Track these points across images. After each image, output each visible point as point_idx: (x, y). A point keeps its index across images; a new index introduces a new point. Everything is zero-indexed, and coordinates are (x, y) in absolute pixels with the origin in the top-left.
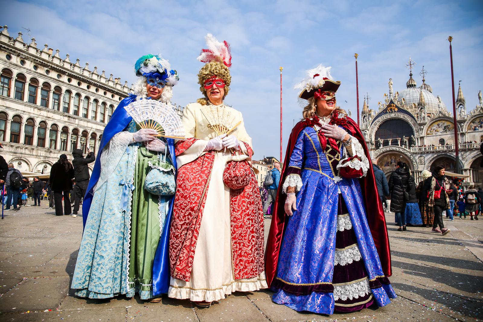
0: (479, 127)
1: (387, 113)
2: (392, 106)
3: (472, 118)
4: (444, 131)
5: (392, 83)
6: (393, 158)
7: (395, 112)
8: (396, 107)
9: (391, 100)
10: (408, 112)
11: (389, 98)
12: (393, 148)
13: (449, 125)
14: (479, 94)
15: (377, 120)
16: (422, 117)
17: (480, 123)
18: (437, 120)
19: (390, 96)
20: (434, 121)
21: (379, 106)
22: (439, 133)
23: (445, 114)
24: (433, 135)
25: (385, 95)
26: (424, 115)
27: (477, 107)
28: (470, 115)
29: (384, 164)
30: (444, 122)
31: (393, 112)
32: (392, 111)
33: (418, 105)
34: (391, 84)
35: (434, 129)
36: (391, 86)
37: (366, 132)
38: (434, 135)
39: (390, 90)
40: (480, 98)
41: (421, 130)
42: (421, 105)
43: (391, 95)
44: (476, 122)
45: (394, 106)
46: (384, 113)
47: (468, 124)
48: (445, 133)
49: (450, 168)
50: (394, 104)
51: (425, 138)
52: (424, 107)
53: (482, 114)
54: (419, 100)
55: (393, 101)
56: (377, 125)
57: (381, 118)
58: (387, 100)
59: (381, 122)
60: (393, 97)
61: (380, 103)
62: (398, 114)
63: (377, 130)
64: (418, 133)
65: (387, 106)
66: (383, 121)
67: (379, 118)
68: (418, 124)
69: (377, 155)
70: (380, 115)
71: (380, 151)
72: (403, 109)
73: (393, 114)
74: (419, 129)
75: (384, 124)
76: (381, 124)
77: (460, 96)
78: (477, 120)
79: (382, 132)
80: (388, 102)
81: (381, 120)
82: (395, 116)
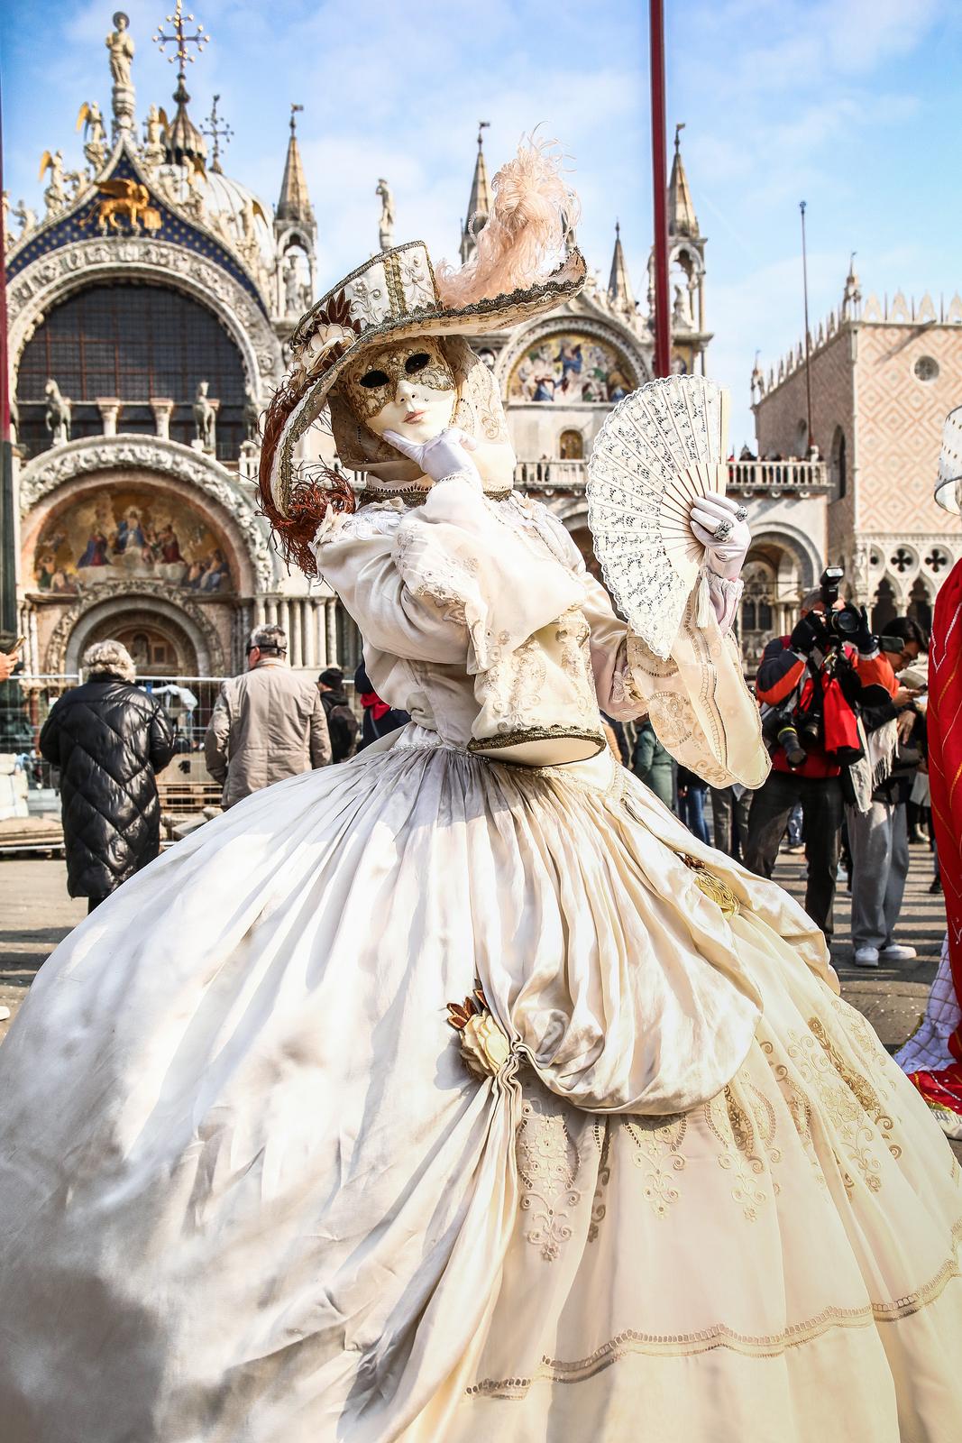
0: (555, 386)
1: (99, 234)
2: (126, 196)
5: (131, 49)
6: (134, 515)
7: (146, 232)
8: (150, 204)
9: (124, 153)
10: (218, 245)
11: (108, 142)
12: (137, 449)
15: (34, 268)
16: (298, 289)
17: (560, 365)
19: (117, 127)
21: (47, 183)
25: (90, 119)
26: (307, 283)
29: (79, 548)
31: (129, 233)
32: (126, 228)
33: (280, 215)
34: (127, 54)
36: (123, 60)
39: (115, 91)
42: (296, 218)
43: (125, 121)
44: (545, 356)
45: (140, 198)
46: (76, 228)
47: (515, 358)
50: (139, 182)
52: (310, 234)
53: (576, 318)
54: (285, 186)
55: (138, 162)
56: (36, 305)
57: (56, 259)
58: (102, 150)
59: (58, 288)
60: (135, 139)
61: (56, 160)
62: (164, 251)
63: (28, 338)
64: (274, 379)
65: (95, 190)
66: (70, 280)
67: (43, 258)
68: (273, 328)
69: (40, 485)
70: (55, 242)
71: (62, 463)
72: (194, 224)
73: (133, 243)
74: (276, 359)
75: (75, 305)
76: (59, 301)
77: (483, 203)
78: (549, 346)
79: (61, 353)
80: (107, 162)
81: (61, 274)
82: (144, 261)
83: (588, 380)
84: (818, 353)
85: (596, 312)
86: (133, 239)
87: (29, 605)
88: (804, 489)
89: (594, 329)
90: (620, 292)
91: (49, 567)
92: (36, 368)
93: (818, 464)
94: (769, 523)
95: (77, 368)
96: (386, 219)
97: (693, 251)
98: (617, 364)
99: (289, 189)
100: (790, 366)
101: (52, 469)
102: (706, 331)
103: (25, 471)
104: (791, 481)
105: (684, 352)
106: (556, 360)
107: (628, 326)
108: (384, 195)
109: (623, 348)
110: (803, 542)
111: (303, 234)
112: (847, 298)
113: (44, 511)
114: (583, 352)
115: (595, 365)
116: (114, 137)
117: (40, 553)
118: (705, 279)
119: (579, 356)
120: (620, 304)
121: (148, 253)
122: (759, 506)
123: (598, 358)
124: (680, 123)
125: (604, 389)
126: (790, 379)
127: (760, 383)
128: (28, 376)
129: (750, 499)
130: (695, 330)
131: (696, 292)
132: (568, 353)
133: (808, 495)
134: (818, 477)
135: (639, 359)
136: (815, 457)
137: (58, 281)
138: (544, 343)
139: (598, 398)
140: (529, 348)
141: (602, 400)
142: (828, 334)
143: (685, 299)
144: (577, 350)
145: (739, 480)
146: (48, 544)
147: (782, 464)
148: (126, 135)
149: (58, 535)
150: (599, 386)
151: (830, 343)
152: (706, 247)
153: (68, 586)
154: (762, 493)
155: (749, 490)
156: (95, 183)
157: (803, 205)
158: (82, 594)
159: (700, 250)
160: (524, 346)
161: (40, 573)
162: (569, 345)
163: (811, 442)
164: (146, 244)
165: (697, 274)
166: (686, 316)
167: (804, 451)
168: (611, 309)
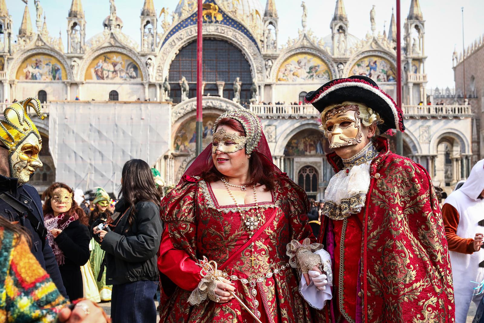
1: (200, 22)
2: (210, 9)
3: (358, 56)
4: (309, 75)
6: (210, 124)
7: (217, 22)
8: (219, 11)
10: (243, 26)
12: (213, 102)
13: (318, 66)
14: (371, 11)
15: (177, 35)
16: (271, 41)
17: (369, 68)
18: (298, 51)
20: (293, 53)
22: (299, 80)
23: (314, 41)
24: (288, 83)
26: (275, 39)
27: (367, 36)
28: (355, 49)
29: (190, 136)
30: (309, 57)
31: (211, 22)
32: (210, 20)
33: (265, 15)
35: (291, 71)
37: (150, 59)
38: (290, 82)
40: (372, 19)
41: (267, 69)
42: (271, 16)
44: (363, 65)
45: (215, 9)
46: (192, 20)
47: (351, 66)
48: (310, 81)
49: (317, 151)
50: (215, 4)
51: (274, 87)
52: (276, 22)
53: (375, 51)
54: (267, 4)
56: (177, 48)
57: (185, 31)
59: (185, 41)
62: (223, 28)
63: (173, 59)
64: (262, 74)
66: (189, 39)
67: (180, 31)
68: (262, 56)
69: (179, 114)
70: (184, 25)
71: (187, 107)
72: (234, 18)
73: (212, 25)
74: (263, 67)
75: (190, 47)
76: (185, 46)
77: (340, 9)
78: (365, 61)
79: (185, 64)
81: (186, 37)
82: (216, 32)
83: (379, 74)
85: (383, 48)
86: (212, 24)
87: (172, 157)
88: (462, 116)
89: (382, 55)
91: (179, 143)
92: (175, 70)
93: (468, 106)
94: (448, 129)
95: (190, 70)
96: (304, 16)
97: (420, 25)
98: (390, 67)
99: (269, 5)
101: (183, 109)
102: (425, 55)
103: (174, 109)
104: (457, 113)
105: (417, 63)
106: (367, 66)
108: (303, 6)
109: (393, 62)
110: (461, 136)
111: (274, 22)
113: (178, 124)
114: (377, 63)
115: (382, 68)
117: (177, 138)
118: (425, 36)
119: (376, 65)
120: (391, 46)
121: (217, 29)
122: (444, 122)
123: (383, 65)
125: (386, 77)
126: (468, 58)
128: (172, 73)
129: (441, 119)
130: (421, 55)
131: (421, 39)
132: (372, 64)
133: (463, 118)
134: (468, 111)
137: (185, 39)
138: (363, 60)
139: (383, 80)
140: (357, 62)
141: (384, 81)
143: (417, 43)
144: (375, 63)
146: (179, 135)
147: (453, 106)
149: (183, 131)
150: (383, 76)
152: (425, 24)
153: (185, 150)
154: (445, 117)
155: (440, 116)
158: (191, 153)
159: (423, 24)
160: (355, 61)
161: (176, 145)
162: (372, 60)
164: (217, 26)
165: (422, 34)
166: (417, 49)
168: (388, 47)
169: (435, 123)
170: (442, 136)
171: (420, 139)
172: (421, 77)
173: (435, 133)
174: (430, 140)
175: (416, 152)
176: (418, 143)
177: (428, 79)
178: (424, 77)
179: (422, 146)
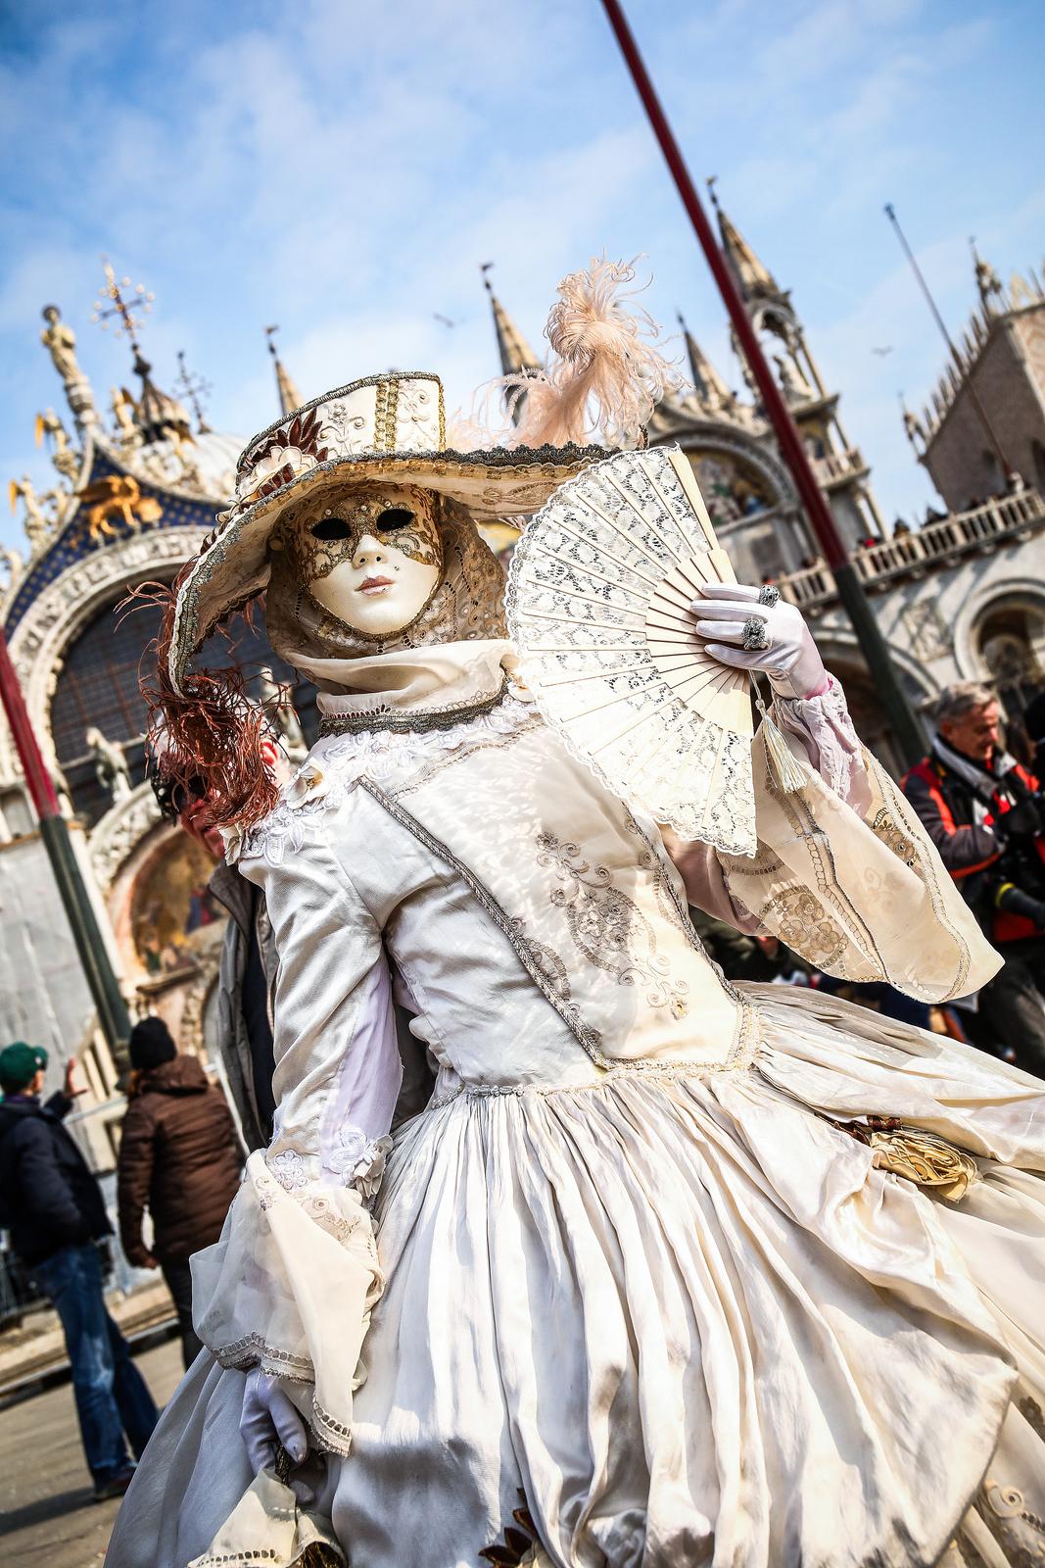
1: (95, 547)
2: (112, 495)
5: (70, 337)
7: (146, 527)
8: (142, 494)
9: (97, 450)
11: (76, 445)
15: (36, 611)
19: (80, 426)
21: (22, 515)
25: (48, 429)
29: (181, 910)
31: (128, 534)
32: (123, 531)
34: (67, 345)
36: (67, 355)
39: (67, 388)
43: (87, 416)
45: (128, 492)
46: (68, 551)
50: (122, 474)
55: (115, 454)
56: (50, 652)
57: (57, 593)
58: (70, 456)
59: (68, 623)
60: (103, 430)
61: (25, 486)
62: (173, 539)
63: (52, 690)
65: (76, 502)
66: (79, 610)
67: (42, 596)
69: (114, 854)
70: (49, 574)
71: (132, 819)
72: (198, 497)
73: (137, 543)
75: (95, 635)
76: (74, 638)
77: (515, 351)
79: (93, 694)
80: (81, 467)
81: (67, 607)
82: (155, 558)
83: (710, 502)
84: (975, 367)
85: (690, 421)
86: (137, 537)
87: (143, 998)
88: (1022, 529)
89: (696, 441)
90: (711, 389)
91: (154, 946)
92: (70, 722)
93: (1028, 494)
94: (994, 586)
95: (117, 705)
97: (779, 310)
98: (737, 470)
100: (945, 396)
101: (123, 829)
102: (829, 393)
103: (93, 843)
104: (1000, 526)
105: (813, 428)
107: (735, 423)
109: (738, 450)
112: (984, 292)
113: (127, 882)
115: (712, 482)
116: (80, 438)
117: (138, 932)
118: (808, 336)
120: (714, 402)
121: (156, 548)
122: (974, 569)
123: (712, 473)
124: (709, 176)
125: (733, 505)
126: (952, 411)
127: (918, 429)
128: (63, 735)
129: (959, 565)
130: (815, 397)
131: (800, 355)
133: (1029, 534)
134: (1034, 508)
135: (761, 454)
136: (1019, 487)
137: (66, 616)
139: (730, 517)
141: (735, 518)
142: (978, 340)
143: (790, 366)
145: (936, 548)
146: (144, 918)
147: (982, 510)
148: (92, 432)
149: (153, 904)
150: (725, 504)
151: (984, 351)
152: (793, 300)
153: (183, 961)
154: (971, 554)
155: (953, 556)
156: (75, 494)
157: (889, 209)
158: (201, 964)
159: (787, 306)
161: (144, 957)
163: (1007, 471)
164: (151, 539)
165: (794, 334)
166: (798, 385)
167: (1002, 487)
168: (707, 412)
169: (945, 583)
170: (985, 616)
171: (917, 651)
172: (845, 464)
173: (957, 616)
174: (948, 640)
175: (919, 696)
176: (918, 664)
177: (867, 461)
178: (854, 459)
179: (932, 668)
